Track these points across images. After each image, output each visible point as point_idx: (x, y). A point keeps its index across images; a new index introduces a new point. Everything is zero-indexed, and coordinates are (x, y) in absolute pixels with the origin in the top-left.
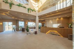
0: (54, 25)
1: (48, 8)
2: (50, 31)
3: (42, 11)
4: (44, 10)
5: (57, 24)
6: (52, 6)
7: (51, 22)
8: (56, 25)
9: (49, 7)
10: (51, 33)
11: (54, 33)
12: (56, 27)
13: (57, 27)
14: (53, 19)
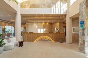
0: (40, 29)
1: (41, 7)
2: (40, 38)
3: (31, 7)
4: (34, 7)
5: (43, 29)
6: (47, 6)
7: (35, 26)
8: (41, 29)
9: (43, 6)
10: (42, 39)
11: (45, 39)
12: (41, 32)
13: (43, 32)
14: (38, 23)
